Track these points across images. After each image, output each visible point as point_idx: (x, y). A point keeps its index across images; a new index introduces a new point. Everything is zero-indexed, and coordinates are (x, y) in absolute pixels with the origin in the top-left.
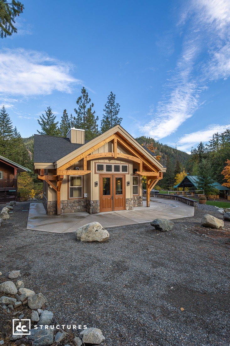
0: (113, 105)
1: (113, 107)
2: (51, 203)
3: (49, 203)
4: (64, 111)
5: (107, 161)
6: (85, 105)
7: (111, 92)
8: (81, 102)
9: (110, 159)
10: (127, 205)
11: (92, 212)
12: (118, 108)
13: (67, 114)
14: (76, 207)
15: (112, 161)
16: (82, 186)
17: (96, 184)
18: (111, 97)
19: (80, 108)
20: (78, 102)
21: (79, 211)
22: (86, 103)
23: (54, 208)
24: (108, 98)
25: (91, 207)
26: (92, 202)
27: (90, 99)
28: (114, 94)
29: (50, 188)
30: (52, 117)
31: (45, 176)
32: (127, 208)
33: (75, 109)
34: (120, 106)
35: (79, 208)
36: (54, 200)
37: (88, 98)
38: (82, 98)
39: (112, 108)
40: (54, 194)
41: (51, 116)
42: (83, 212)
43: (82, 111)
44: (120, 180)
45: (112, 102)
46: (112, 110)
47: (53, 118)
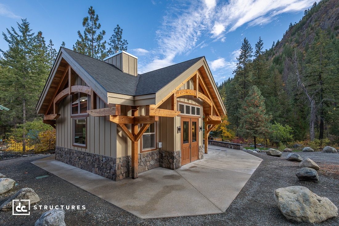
0: (120, 40)
1: (120, 43)
2: (121, 161)
3: (118, 161)
4: (39, 33)
5: (186, 100)
6: (94, 30)
7: (118, 26)
8: (88, 24)
9: (189, 97)
10: (199, 153)
11: (176, 167)
12: (126, 46)
13: (43, 38)
14: (149, 162)
15: (190, 101)
16: (155, 133)
17: (179, 129)
18: (117, 30)
19: (87, 33)
20: (84, 24)
21: (152, 167)
22: (95, 28)
23: (125, 168)
24: (114, 30)
25: (175, 160)
26: (175, 154)
27: (99, 24)
28: (121, 28)
29: (119, 136)
30: (31, 35)
31: (119, 118)
32: (200, 157)
33: (79, 32)
34: (127, 43)
35: (152, 163)
36: (124, 155)
37: (98, 23)
38: (89, 21)
39: (118, 43)
40: (124, 145)
41: (28, 34)
42: (157, 167)
43: (90, 37)
44: (195, 124)
45: (119, 37)
46: (119, 46)
47: (33, 36)
